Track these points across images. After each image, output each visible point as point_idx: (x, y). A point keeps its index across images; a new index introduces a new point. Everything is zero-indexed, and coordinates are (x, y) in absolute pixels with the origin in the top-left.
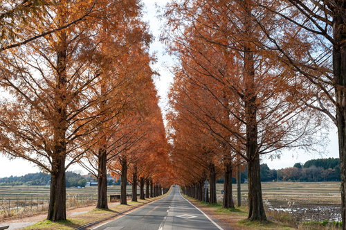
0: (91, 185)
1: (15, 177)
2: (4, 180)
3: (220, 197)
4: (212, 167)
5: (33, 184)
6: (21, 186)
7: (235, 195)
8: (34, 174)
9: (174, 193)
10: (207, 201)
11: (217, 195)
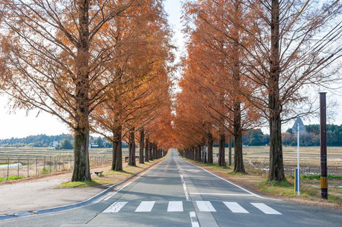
0: (92, 147)
1: (17, 139)
2: (5, 141)
3: (216, 159)
4: (210, 136)
5: (35, 146)
6: (23, 148)
7: (227, 158)
8: (35, 136)
9: (172, 155)
10: (206, 162)
11: (214, 158)
